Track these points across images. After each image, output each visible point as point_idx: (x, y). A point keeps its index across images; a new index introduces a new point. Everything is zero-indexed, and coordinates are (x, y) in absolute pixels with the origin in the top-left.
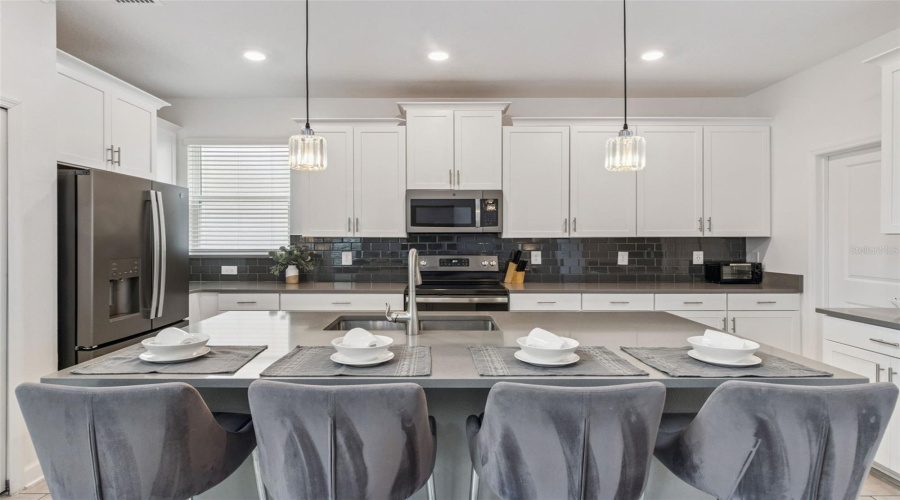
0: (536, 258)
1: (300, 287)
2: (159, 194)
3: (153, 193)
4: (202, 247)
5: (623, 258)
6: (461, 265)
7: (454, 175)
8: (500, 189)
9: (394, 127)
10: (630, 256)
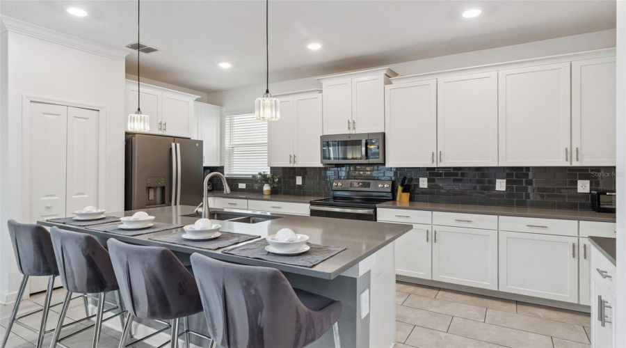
0: (423, 183)
1: (271, 197)
2: (178, 145)
3: (173, 144)
4: (234, 173)
5: (501, 185)
6: (365, 187)
7: (352, 124)
8: (383, 131)
9: (317, 95)
10: (507, 183)
